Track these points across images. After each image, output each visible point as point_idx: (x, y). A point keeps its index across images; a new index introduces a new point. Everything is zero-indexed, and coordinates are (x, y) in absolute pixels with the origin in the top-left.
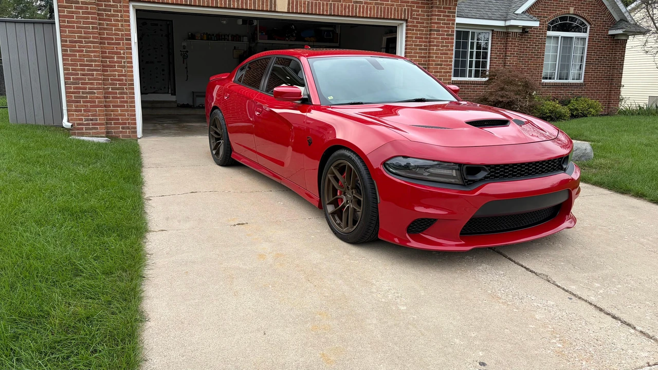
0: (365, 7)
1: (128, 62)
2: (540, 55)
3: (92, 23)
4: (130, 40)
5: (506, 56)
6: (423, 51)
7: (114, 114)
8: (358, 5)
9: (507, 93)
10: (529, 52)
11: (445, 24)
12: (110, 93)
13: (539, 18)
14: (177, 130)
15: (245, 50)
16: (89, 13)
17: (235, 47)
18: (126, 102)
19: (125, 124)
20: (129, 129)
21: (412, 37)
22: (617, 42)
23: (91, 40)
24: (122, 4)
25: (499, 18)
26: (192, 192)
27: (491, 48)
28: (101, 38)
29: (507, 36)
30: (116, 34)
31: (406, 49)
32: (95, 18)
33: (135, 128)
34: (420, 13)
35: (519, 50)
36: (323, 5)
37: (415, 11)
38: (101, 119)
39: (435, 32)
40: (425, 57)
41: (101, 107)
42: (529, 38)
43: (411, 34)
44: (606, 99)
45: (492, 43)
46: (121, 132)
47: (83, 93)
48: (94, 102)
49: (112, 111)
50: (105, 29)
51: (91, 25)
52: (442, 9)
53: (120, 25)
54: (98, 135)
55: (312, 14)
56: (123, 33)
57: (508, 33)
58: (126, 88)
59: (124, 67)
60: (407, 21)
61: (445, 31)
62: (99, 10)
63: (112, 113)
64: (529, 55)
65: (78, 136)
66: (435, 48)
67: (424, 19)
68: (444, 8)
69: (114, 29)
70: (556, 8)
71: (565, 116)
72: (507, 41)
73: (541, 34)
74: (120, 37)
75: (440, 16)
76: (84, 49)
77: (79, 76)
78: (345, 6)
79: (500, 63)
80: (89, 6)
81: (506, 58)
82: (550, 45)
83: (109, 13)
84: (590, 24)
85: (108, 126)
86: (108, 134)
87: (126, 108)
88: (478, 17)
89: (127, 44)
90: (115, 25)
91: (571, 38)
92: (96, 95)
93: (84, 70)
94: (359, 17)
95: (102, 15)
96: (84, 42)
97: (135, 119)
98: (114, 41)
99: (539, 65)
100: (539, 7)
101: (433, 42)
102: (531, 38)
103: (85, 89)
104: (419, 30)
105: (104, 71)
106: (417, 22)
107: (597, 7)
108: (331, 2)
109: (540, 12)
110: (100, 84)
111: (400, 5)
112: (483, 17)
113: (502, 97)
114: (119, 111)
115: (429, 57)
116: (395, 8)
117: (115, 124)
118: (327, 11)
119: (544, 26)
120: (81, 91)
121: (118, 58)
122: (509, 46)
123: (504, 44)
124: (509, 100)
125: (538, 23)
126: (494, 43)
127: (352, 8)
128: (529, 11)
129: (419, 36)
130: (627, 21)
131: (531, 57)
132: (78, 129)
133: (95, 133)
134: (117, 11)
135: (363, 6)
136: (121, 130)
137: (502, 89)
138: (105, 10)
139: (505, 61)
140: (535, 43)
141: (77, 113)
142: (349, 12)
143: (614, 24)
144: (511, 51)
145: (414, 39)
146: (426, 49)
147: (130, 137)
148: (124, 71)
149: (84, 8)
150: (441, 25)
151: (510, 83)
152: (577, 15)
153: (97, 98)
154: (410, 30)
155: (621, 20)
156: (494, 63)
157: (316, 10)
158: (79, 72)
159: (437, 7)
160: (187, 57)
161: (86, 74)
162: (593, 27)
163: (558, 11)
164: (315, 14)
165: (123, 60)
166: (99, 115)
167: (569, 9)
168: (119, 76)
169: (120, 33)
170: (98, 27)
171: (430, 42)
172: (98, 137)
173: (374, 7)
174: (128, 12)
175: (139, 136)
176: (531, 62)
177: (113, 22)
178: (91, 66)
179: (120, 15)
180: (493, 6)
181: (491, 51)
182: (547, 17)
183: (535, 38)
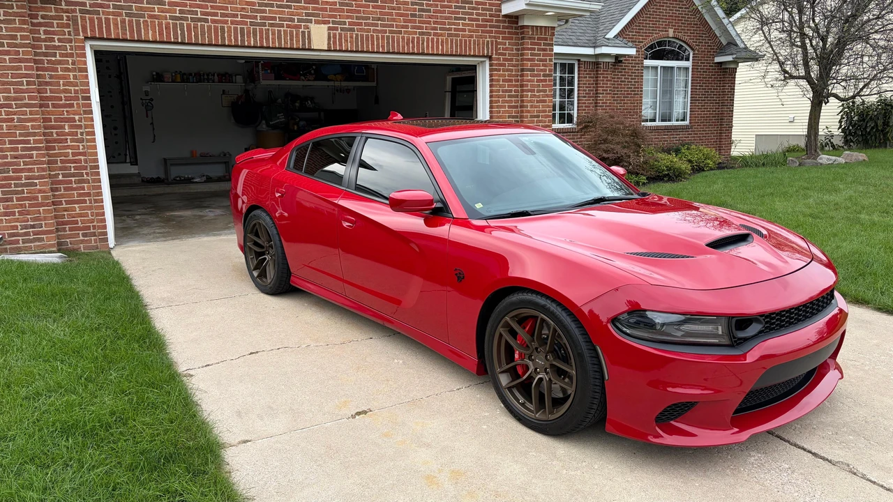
0: (435, 40)
1: (88, 134)
2: (638, 91)
3: (26, 76)
4: (89, 98)
5: (597, 94)
6: (513, 99)
7: (69, 215)
8: (425, 37)
9: (612, 146)
10: (624, 88)
11: (541, 60)
12: (60, 182)
13: (634, 42)
14: (163, 227)
15: (240, 94)
16: (20, 61)
17: (224, 91)
18: (88, 194)
19: (89, 228)
20: (95, 236)
21: (498, 81)
22: (725, 72)
23: (27, 101)
24: (73, 44)
25: (586, 45)
26: (251, 353)
27: (578, 84)
28: (42, 98)
29: (597, 68)
30: (65, 91)
31: (491, 96)
32: (31, 68)
33: (106, 234)
34: (507, 46)
35: (613, 84)
36: (378, 39)
37: (501, 43)
38: (48, 224)
39: (529, 73)
40: (517, 107)
41: (47, 205)
42: (624, 69)
43: (497, 76)
44: (717, 144)
45: (579, 78)
46: (82, 241)
47: (16, 186)
48: (36, 198)
49: (66, 210)
50: (47, 84)
51: (24, 79)
52: (536, 41)
53: (72, 77)
54: (44, 250)
55: (362, 52)
56: (76, 88)
57: (597, 64)
58: (87, 174)
59: (82, 141)
60: (490, 58)
61: (542, 70)
62: (36, 54)
63: (65, 213)
64: (624, 91)
65: (12, 253)
66: (529, 94)
67: (513, 55)
68: (538, 39)
69: (61, 83)
70: (652, 30)
71: (685, 173)
72: (597, 74)
73: (637, 64)
74: (73, 95)
75: (534, 49)
76: (15, 117)
77: (9, 160)
78: (408, 40)
79: (591, 103)
80: (21, 50)
81: (598, 97)
82: (648, 77)
83: (53, 59)
84: (692, 49)
85: (60, 233)
86: (61, 248)
87: (88, 204)
88: (560, 43)
89: (84, 105)
90: (64, 77)
91: (672, 68)
92: (38, 187)
93: (16, 149)
94: (428, 54)
95: (41, 62)
96: (14, 106)
97: (104, 220)
98: (63, 102)
99: (637, 103)
100: (632, 29)
101: (527, 85)
102: (625, 69)
103: (19, 178)
104: (508, 70)
105: (48, 148)
106: (504, 60)
107: (700, 28)
108: (388, 34)
109: (634, 35)
110: (43, 170)
111: (481, 37)
112: (566, 44)
113: (606, 152)
114: (78, 209)
115: (521, 107)
116: (474, 41)
117: (71, 229)
118: (383, 47)
119: (640, 53)
120: (13, 182)
121: (71, 127)
122: (601, 80)
123: (593, 77)
124: (616, 155)
125: (635, 50)
126: (582, 77)
127: (418, 43)
128: (621, 34)
129: (507, 78)
130: (736, 45)
131: (627, 94)
132: (11, 243)
133: (39, 246)
134: (67, 55)
135: (433, 39)
136: (81, 238)
137: (605, 141)
138: (45, 55)
139: (597, 100)
140: (630, 76)
141: (7, 218)
142: (413, 47)
143: (722, 50)
144: (603, 87)
145: (501, 83)
146: (517, 96)
147: (97, 248)
148: (81, 147)
149: (12, 53)
150: (536, 62)
151: (614, 132)
152: (678, 39)
153: (40, 191)
154: (496, 70)
155: (729, 44)
156: (583, 103)
157: (368, 47)
158: (8, 153)
159: (530, 38)
160: (153, 107)
161: (20, 155)
162: (697, 54)
163: (656, 33)
164: (367, 52)
165: (79, 131)
166: (45, 219)
167: (668, 31)
168: (74, 154)
169: (72, 88)
170: (36, 80)
171: (522, 86)
172: (45, 253)
173: (447, 40)
174: (84, 55)
175: (111, 245)
176: (627, 100)
177: (60, 73)
178: (28, 142)
179: (70, 61)
180: (576, 28)
181: (578, 87)
182: (642, 42)
183: (630, 70)
